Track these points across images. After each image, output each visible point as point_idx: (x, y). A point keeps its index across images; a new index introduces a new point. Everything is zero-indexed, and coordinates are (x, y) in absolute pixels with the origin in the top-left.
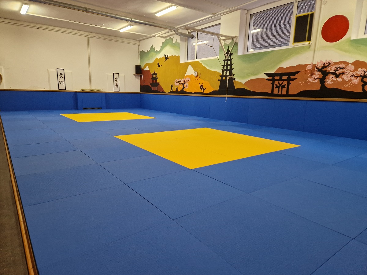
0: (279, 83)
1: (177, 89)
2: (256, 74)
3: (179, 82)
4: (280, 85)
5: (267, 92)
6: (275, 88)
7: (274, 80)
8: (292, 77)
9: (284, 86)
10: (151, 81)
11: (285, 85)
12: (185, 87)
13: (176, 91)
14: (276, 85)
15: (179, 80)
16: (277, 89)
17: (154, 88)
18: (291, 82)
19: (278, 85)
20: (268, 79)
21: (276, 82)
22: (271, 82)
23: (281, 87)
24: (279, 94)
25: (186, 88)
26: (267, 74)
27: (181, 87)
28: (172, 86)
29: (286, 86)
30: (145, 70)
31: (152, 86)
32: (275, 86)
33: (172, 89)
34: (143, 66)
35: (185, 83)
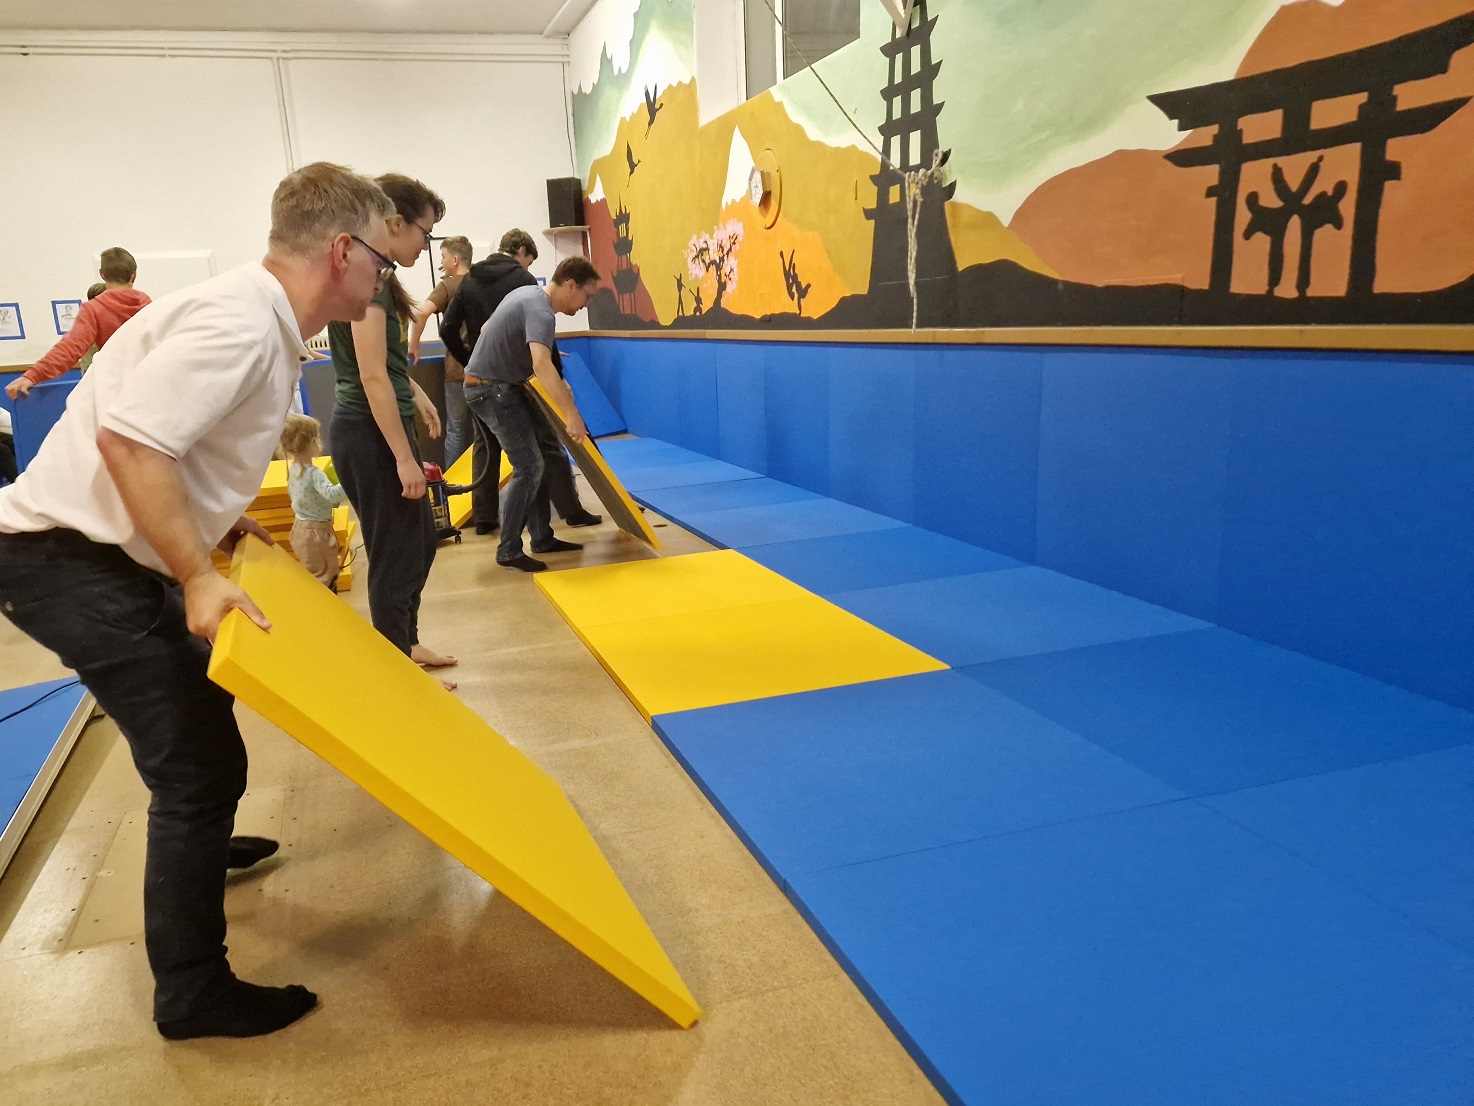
0: (1277, 176)
1: (698, 299)
2: (1091, 124)
3: (701, 251)
4: (1292, 201)
5: (1175, 278)
6: (1248, 235)
7: (1230, 154)
8: (1410, 95)
9: (1323, 212)
10: (614, 262)
11: (1341, 188)
12: (725, 286)
13: (695, 310)
14: (1252, 199)
15: (702, 243)
16: (1262, 241)
17: (626, 302)
18: (1396, 148)
19: (1270, 200)
20: (1181, 158)
21: (1255, 177)
22: (1211, 174)
23: (1295, 224)
24: (1279, 292)
25: (729, 288)
26: (1172, 104)
27: (713, 283)
28: (680, 286)
29: (1347, 207)
30: (593, 198)
32: (1243, 216)
33: (680, 300)
34: (585, 180)
35: (723, 260)
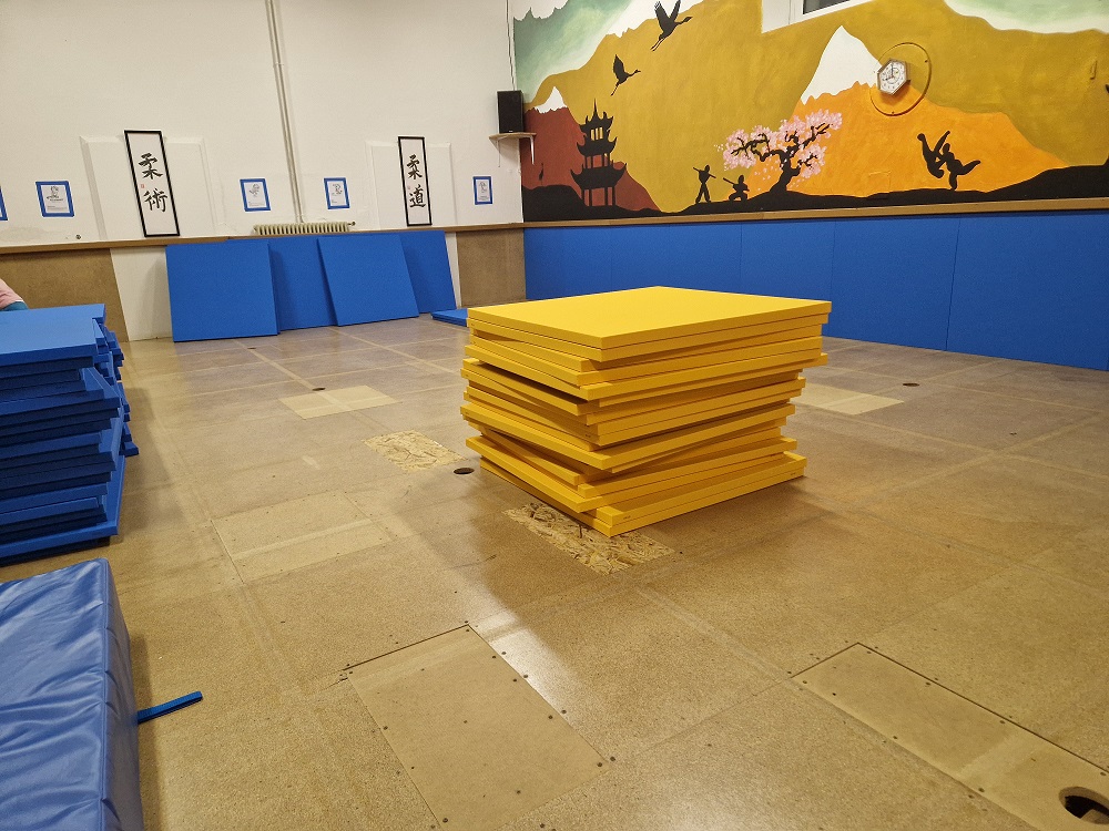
1: (740, 187)
3: (753, 144)
10: (578, 162)
12: (797, 172)
13: (732, 197)
15: (754, 136)
17: (597, 197)
25: (805, 173)
27: (774, 169)
28: (704, 175)
30: (543, 109)
31: (583, 189)
33: (704, 189)
34: (530, 93)
35: (796, 149)
